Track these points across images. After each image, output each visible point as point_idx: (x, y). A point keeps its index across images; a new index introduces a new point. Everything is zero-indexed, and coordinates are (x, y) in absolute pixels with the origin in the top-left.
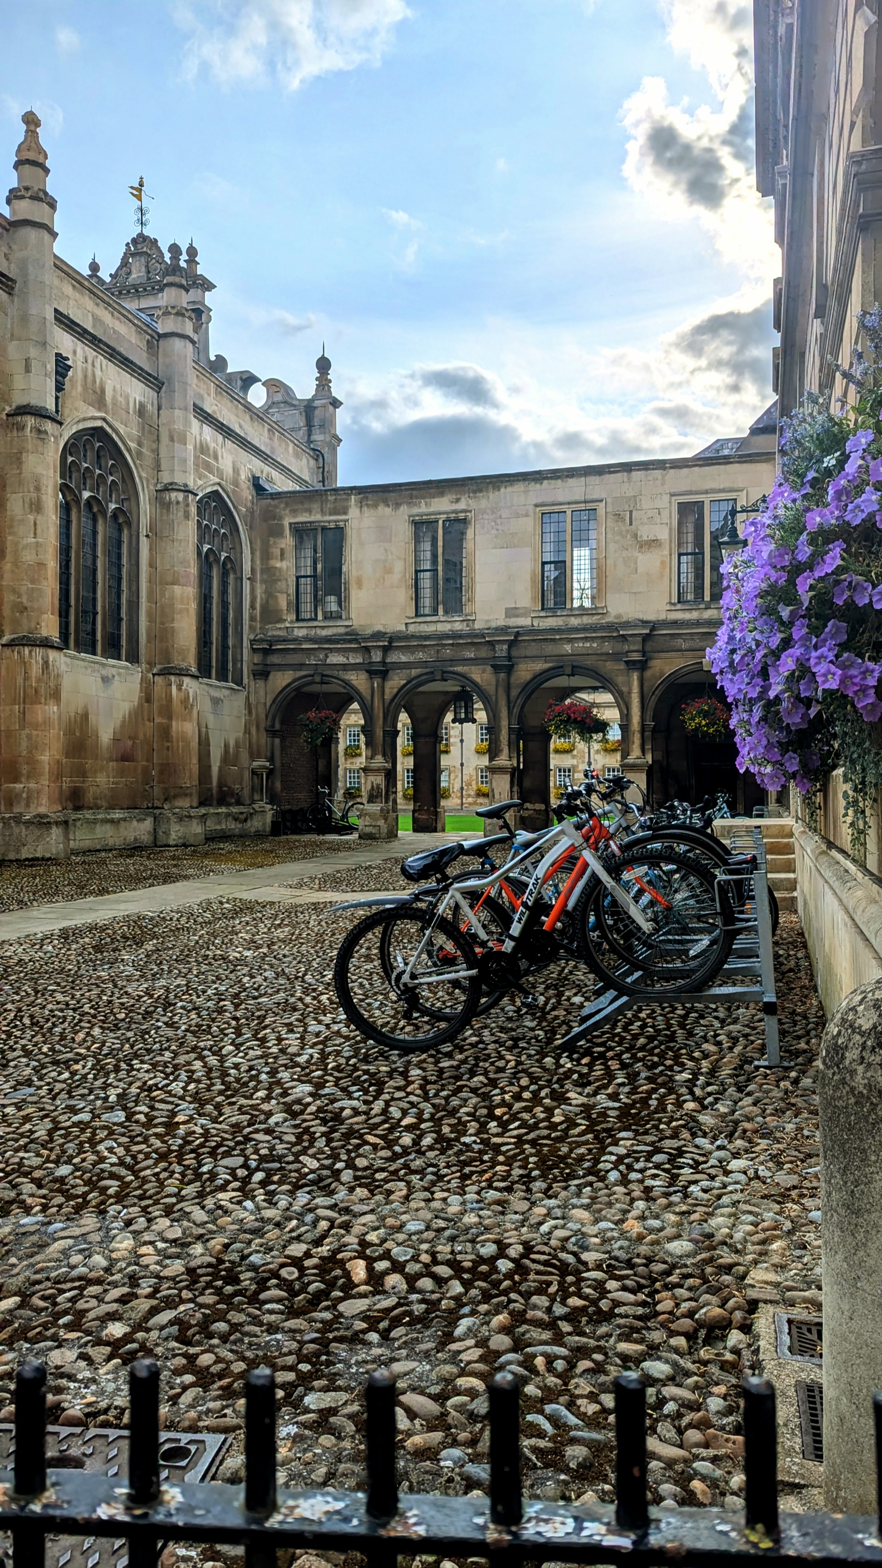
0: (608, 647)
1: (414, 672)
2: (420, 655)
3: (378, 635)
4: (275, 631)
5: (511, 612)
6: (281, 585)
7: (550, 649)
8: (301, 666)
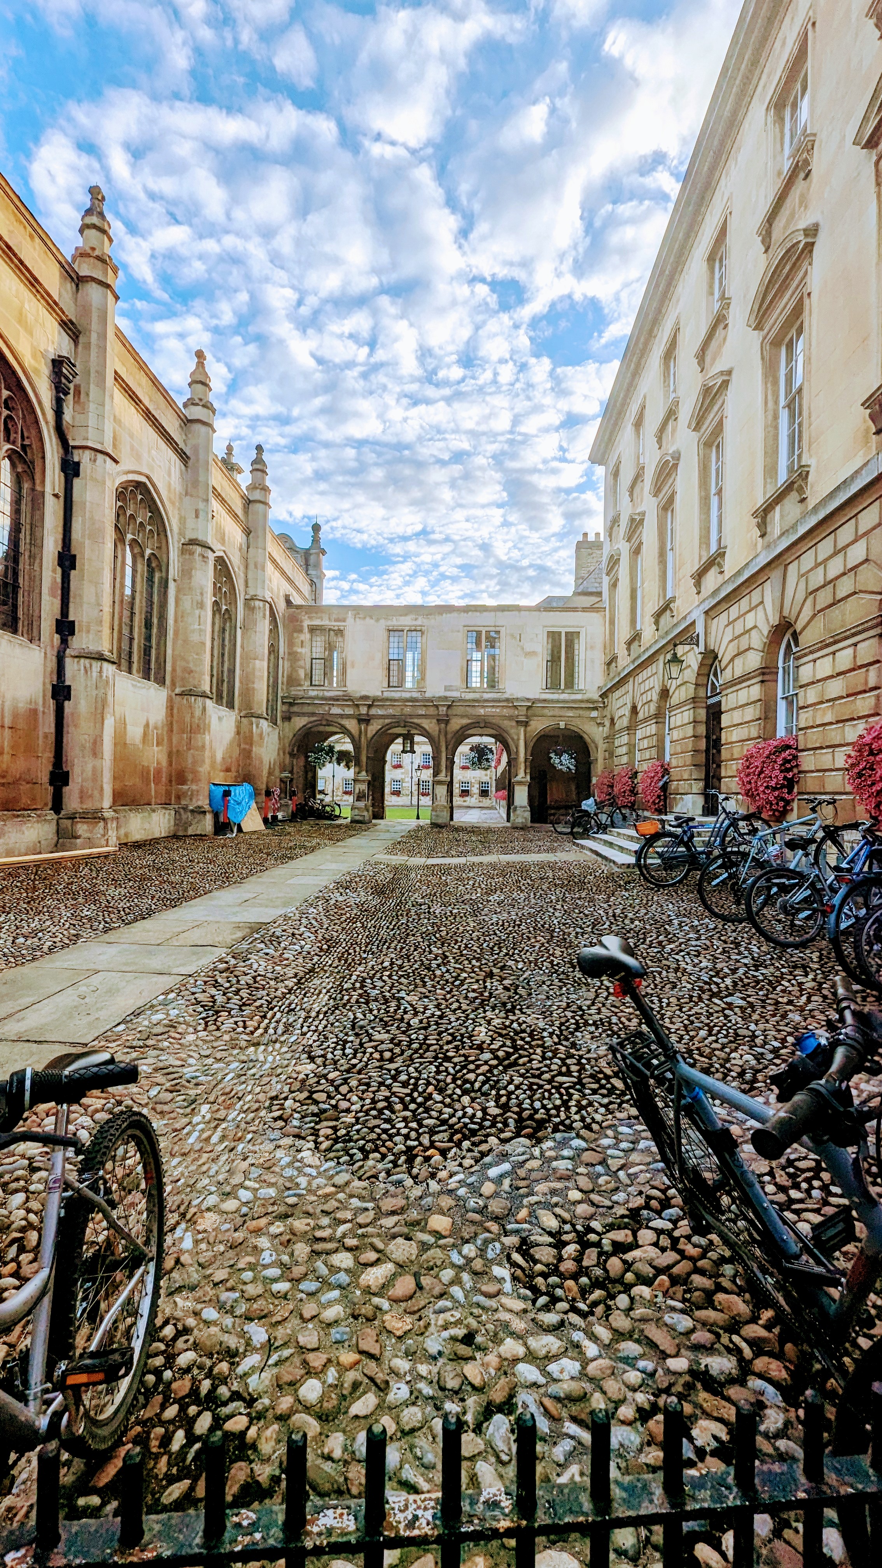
0: (505, 712)
1: (387, 721)
2: (391, 711)
3: (365, 698)
4: (295, 691)
5: (447, 689)
6: (301, 663)
7: (470, 711)
8: (313, 714)
